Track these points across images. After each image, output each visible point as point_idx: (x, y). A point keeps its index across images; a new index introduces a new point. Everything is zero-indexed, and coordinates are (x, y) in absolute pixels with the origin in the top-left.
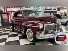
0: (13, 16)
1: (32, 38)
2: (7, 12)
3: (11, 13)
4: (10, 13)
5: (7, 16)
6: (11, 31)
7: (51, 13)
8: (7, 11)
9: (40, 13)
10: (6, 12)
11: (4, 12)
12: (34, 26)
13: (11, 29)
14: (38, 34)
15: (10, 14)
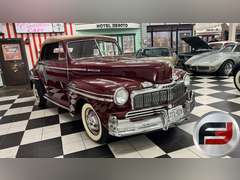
0: (39, 50)
1: (98, 131)
2: (19, 36)
3: (31, 38)
4: (28, 39)
5: (19, 51)
6: (36, 104)
7: (174, 33)
8: (16, 33)
9: (134, 35)
10: (13, 36)
11: (6, 37)
12: (102, 99)
13: (35, 98)
14: (114, 123)
15: (28, 44)
